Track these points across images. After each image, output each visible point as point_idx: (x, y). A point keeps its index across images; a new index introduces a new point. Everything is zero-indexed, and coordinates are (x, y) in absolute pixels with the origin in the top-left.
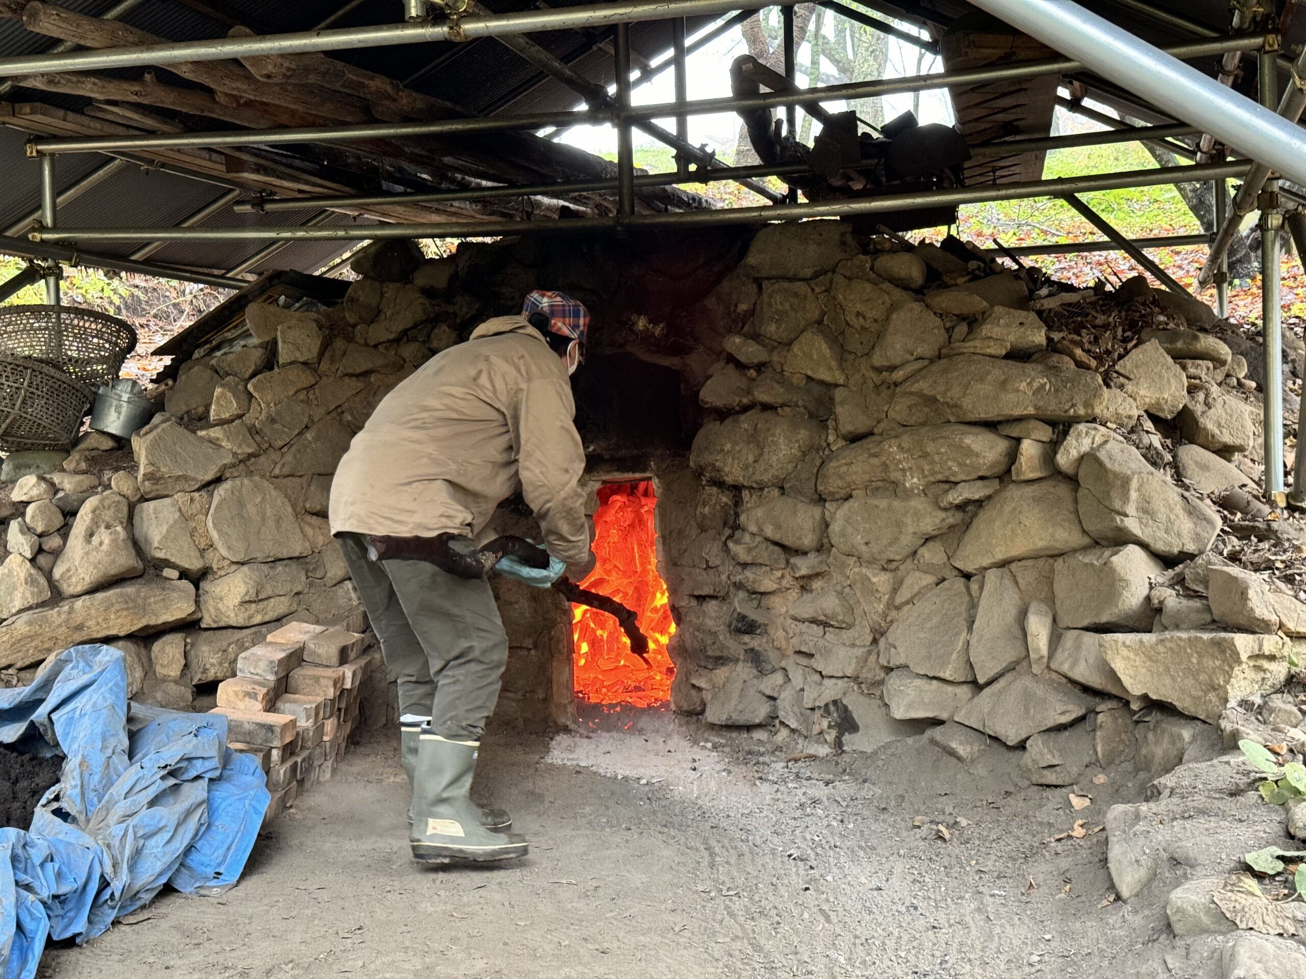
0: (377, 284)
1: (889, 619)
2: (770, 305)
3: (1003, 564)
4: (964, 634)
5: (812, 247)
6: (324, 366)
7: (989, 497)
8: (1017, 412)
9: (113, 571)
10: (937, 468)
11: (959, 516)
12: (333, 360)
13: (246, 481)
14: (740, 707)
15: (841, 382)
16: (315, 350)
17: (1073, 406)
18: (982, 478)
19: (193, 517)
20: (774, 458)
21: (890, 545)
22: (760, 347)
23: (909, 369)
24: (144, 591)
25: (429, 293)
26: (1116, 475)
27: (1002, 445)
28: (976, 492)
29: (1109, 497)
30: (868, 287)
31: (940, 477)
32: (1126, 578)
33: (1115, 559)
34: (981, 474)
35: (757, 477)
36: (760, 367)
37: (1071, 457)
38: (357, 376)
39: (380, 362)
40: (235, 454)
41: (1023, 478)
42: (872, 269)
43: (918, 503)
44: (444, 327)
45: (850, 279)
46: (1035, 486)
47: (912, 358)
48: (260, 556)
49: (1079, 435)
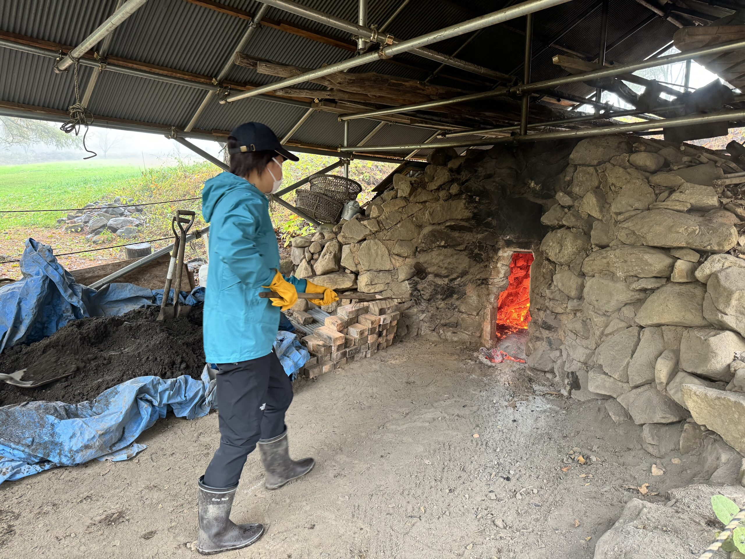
0: (435, 167)
1: (602, 339)
2: (577, 178)
3: (659, 326)
4: (629, 358)
5: (601, 149)
6: (411, 199)
7: (658, 288)
8: (675, 245)
9: (327, 269)
10: (630, 269)
11: (642, 295)
12: (415, 197)
13: (372, 241)
14: (540, 362)
15: (600, 218)
16: (408, 192)
17: (710, 244)
18: (656, 277)
19: (354, 252)
20: (566, 252)
21: (606, 303)
22: (570, 198)
23: (627, 215)
24: (337, 276)
25: (451, 170)
26: (725, 289)
27: (668, 261)
28: (650, 285)
29: (718, 302)
30: (621, 170)
31: (632, 274)
32: (717, 351)
33: (712, 339)
34: (654, 275)
35: (559, 260)
36: (570, 207)
37: (705, 273)
38: (422, 203)
39: (430, 197)
40: (371, 231)
41: (675, 281)
42: (628, 161)
43: (621, 286)
44: (456, 184)
45: (614, 165)
46: (683, 287)
47: (632, 209)
48: (375, 269)
49: (713, 261)
